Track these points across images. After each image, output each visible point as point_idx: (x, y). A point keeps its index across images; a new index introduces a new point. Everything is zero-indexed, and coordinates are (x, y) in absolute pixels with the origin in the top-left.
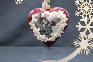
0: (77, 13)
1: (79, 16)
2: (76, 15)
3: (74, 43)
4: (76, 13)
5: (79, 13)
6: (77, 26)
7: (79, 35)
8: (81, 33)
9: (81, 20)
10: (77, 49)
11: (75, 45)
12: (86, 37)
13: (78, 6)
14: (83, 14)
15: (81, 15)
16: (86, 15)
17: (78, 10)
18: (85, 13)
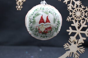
0: (69, 18)
1: (70, 20)
2: (67, 20)
3: (64, 46)
4: (67, 18)
5: (70, 18)
6: (68, 31)
7: (70, 39)
8: (71, 37)
9: (72, 25)
10: (66, 52)
11: (64, 48)
12: (76, 41)
13: (70, 12)
14: (75, 19)
15: (72, 20)
16: (78, 21)
17: (70, 15)
18: (77, 18)
